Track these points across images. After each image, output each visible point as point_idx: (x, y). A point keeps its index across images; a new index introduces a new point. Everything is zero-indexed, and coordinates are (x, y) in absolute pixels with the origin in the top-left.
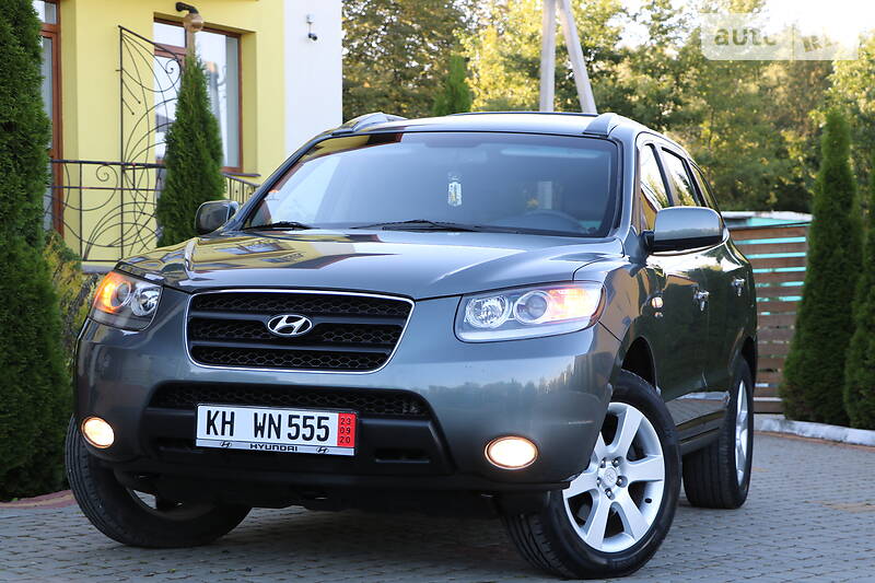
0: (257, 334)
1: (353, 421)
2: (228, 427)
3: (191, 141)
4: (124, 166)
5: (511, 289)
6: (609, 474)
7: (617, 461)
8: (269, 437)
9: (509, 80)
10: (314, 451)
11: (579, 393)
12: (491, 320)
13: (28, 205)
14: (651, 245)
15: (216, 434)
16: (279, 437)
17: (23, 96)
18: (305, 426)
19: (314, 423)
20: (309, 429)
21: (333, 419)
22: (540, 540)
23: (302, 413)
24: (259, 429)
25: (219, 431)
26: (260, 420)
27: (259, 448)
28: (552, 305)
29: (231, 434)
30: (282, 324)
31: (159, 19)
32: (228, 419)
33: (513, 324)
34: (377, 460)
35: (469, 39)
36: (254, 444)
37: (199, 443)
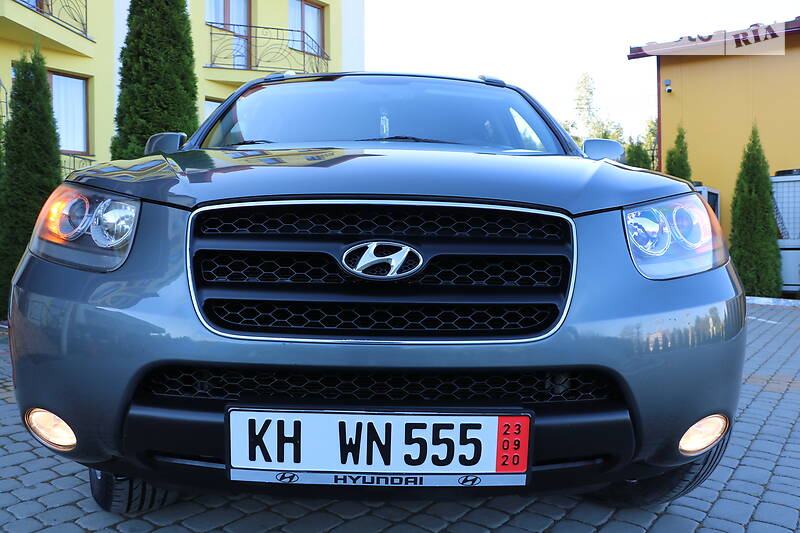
1: (525, 428)
2: (289, 448)
8: (369, 462)
10: (454, 482)
15: (268, 458)
16: (387, 462)
18: (437, 441)
19: (454, 435)
20: (444, 447)
21: (488, 428)
23: (431, 420)
24: (348, 449)
25: (273, 453)
26: (351, 434)
27: (350, 482)
29: (297, 459)
30: (368, 258)
32: (289, 433)
36: (340, 476)
37: (235, 476)
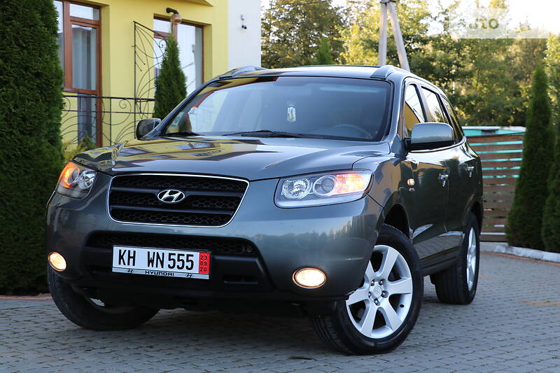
0: (152, 201)
1: (208, 258)
2: (131, 260)
3: (169, 85)
4: (136, 100)
5: (312, 174)
6: (376, 289)
7: (382, 281)
8: (157, 267)
9: (365, 54)
10: (184, 276)
11: (356, 238)
12: (299, 193)
13: (49, 121)
14: (409, 146)
15: (124, 264)
16: (163, 267)
17: (46, 56)
18: (179, 260)
19: (184, 258)
20: (181, 262)
21: (196, 256)
22: (331, 331)
23: (177, 252)
24: (150, 261)
25: (126, 263)
26: (151, 256)
27: (150, 274)
28: (337, 185)
29: (134, 265)
30: (166, 195)
31: (157, 17)
32: (132, 255)
33: (312, 196)
34: (226, 282)
35: (343, 31)
36: (147, 271)
37: (114, 270)
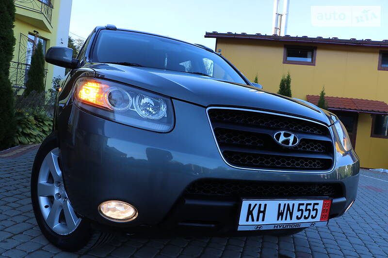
2: (261, 215)
8: (286, 219)
10: (308, 225)
15: (253, 220)
16: (291, 219)
19: (311, 207)
20: (308, 212)
23: (305, 202)
24: (280, 214)
25: (255, 218)
26: (282, 209)
27: (279, 228)
29: (263, 220)
32: (262, 209)
36: (276, 225)
37: (239, 229)
